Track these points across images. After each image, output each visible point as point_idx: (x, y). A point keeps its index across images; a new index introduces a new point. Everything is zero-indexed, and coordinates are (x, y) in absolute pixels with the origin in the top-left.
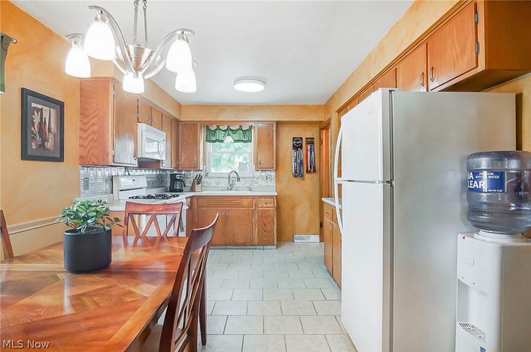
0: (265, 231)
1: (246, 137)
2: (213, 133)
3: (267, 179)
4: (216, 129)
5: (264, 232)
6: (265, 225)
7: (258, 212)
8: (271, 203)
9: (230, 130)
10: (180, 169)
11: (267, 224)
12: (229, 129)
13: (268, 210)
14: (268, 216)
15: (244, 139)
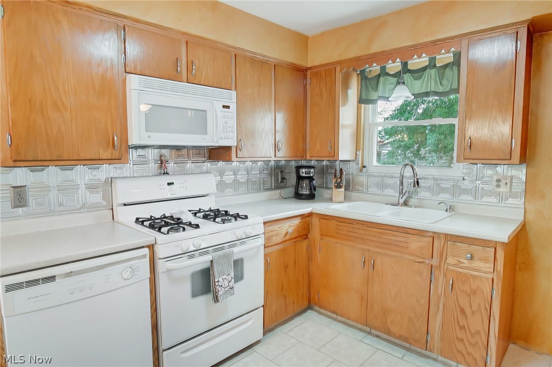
0: (462, 328)
1: (445, 82)
2: (374, 82)
3: (498, 186)
4: (379, 76)
5: (457, 328)
6: (463, 311)
7: (445, 275)
8: (485, 260)
9: (409, 71)
10: (308, 158)
11: (468, 312)
12: (405, 69)
13: (475, 277)
14: (474, 292)
15: (441, 89)
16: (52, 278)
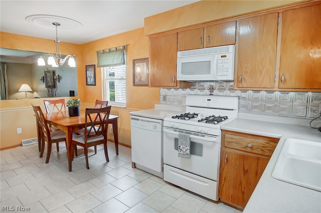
16: (138, 119)
